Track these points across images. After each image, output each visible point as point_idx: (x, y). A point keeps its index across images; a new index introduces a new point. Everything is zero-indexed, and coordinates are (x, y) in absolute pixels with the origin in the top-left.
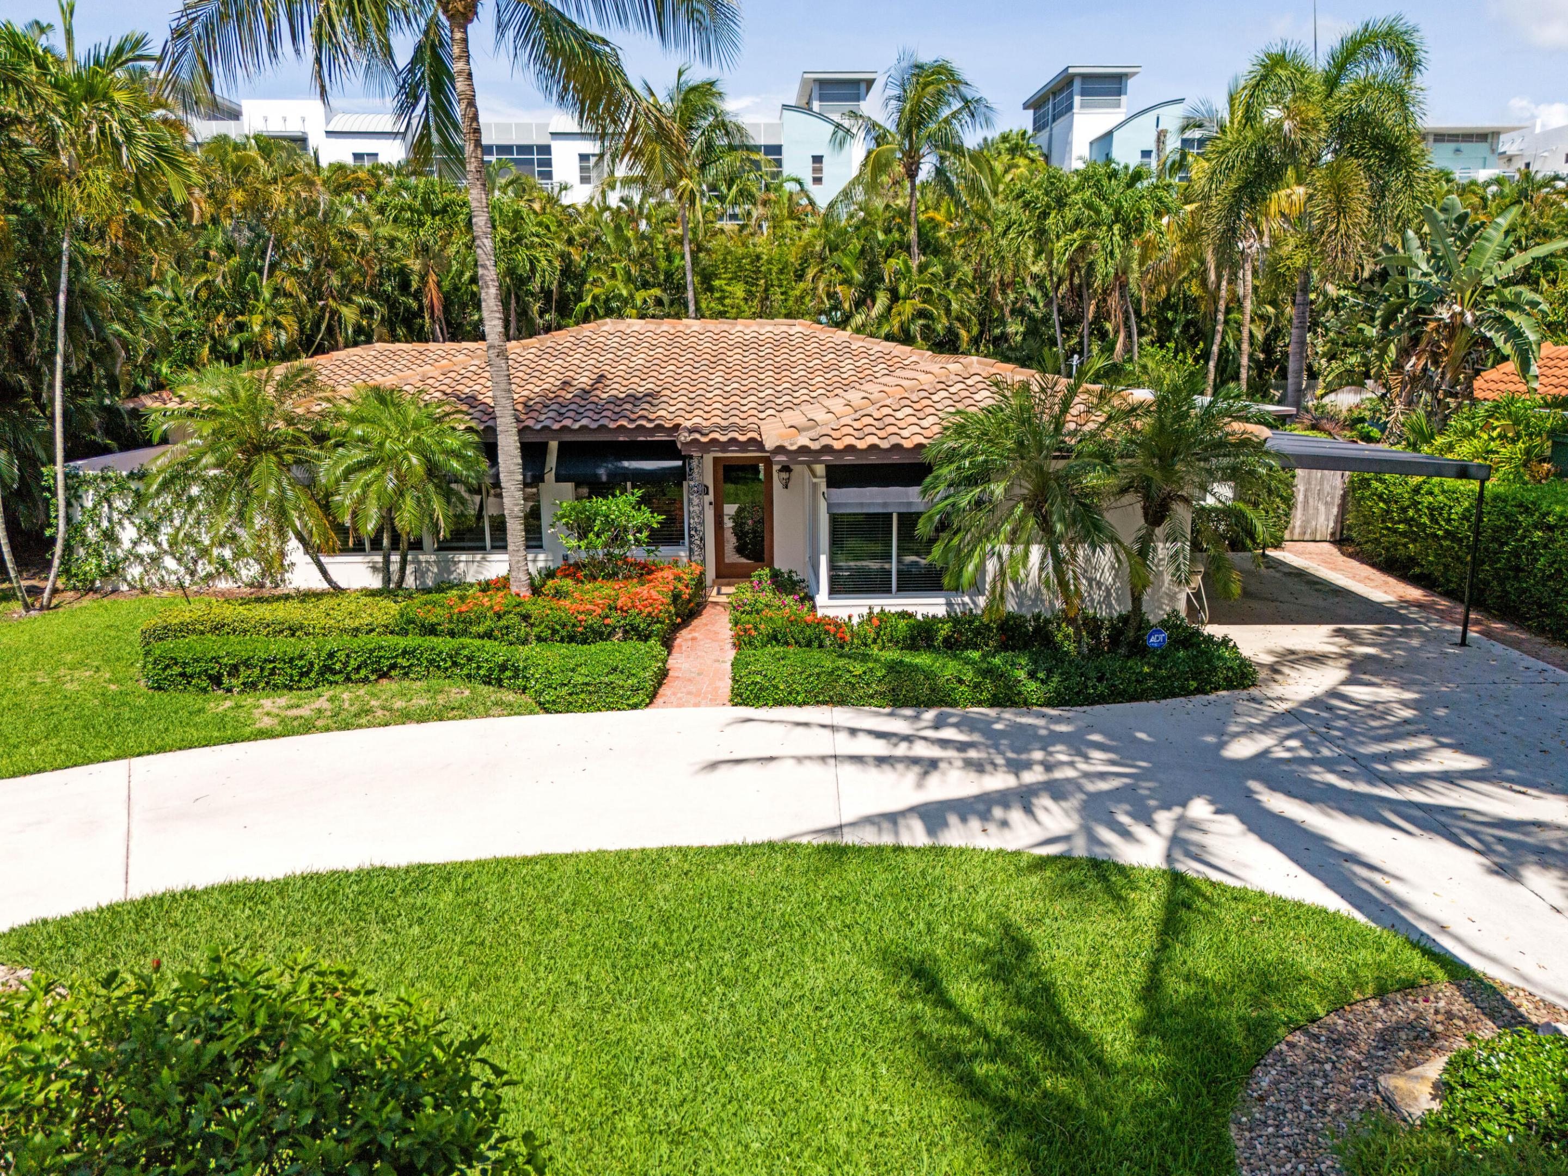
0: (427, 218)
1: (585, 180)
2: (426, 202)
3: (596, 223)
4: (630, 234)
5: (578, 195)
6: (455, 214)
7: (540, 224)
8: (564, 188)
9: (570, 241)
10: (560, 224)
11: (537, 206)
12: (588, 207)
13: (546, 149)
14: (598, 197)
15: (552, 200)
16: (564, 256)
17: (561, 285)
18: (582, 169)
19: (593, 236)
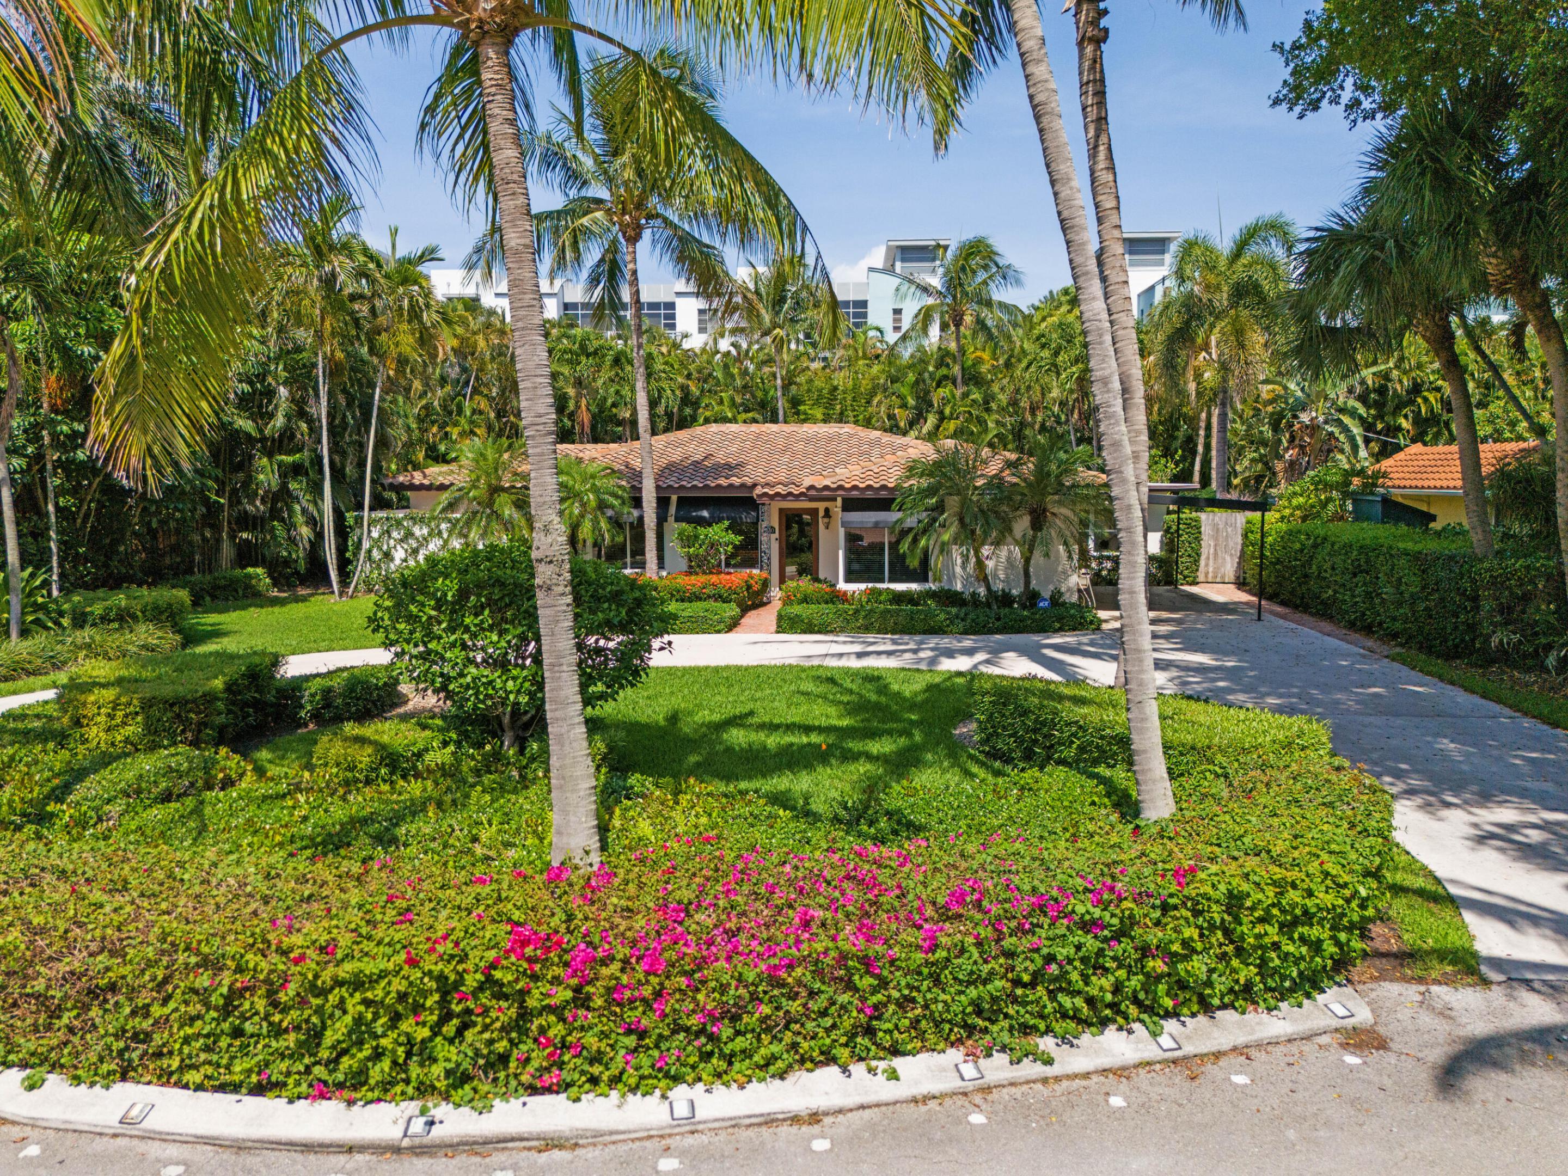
0: (583, 359)
1: (702, 330)
2: (583, 347)
3: (709, 362)
4: (736, 371)
5: (696, 342)
6: (604, 356)
7: (666, 363)
8: (686, 336)
9: (689, 376)
10: (682, 363)
11: (664, 350)
12: (704, 350)
13: (671, 306)
14: (711, 342)
15: (676, 346)
16: (684, 388)
17: (681, 410)
18: (700, 321)
19: (706, 372)
